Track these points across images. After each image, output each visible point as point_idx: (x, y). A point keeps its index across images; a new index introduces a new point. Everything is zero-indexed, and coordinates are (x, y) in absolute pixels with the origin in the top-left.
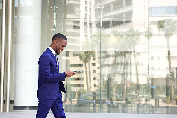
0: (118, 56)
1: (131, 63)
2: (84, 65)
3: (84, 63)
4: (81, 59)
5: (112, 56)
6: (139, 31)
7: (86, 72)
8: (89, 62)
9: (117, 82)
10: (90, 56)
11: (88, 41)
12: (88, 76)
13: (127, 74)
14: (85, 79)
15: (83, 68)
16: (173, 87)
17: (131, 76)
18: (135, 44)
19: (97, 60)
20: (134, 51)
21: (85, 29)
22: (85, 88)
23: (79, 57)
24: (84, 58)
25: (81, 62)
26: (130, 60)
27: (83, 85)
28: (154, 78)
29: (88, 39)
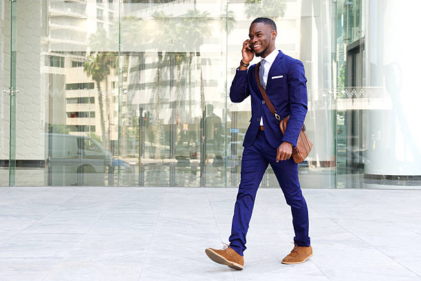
0: (165, 66)
1: (190, 82)
2: (96, 85)
3: (96, 81)
4: (88, 74)
5: (153, 66)
6: (209, 14)
7: (100, 98)
8: (107, 78)
9: (162, 120)
10: (108, 66)
11: (104, 36)
12: (104, 108)
13: (182, 103)
14: (98, 115)
15: (93, 93)
17: (190, 107)
18: (201, 42)
20: (198, 54)
21: (98, 9)
22: (99, 132)
23: (85, 69)
24: (96, 71)
25: (89, 80)
26: (190, 73)
27: (93, 128)
28: (237, 112)
29: (104, 32)
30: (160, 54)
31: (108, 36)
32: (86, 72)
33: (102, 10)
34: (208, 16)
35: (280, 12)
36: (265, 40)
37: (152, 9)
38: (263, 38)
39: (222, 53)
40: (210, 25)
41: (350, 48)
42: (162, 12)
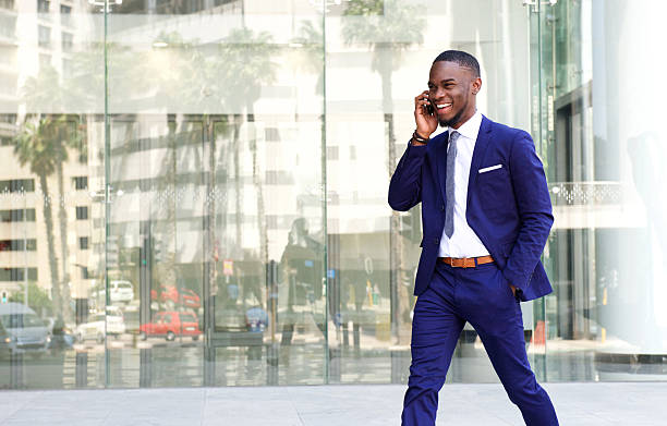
0: (183, 144)
1: (237, 177)
2: (38, 184)
3: (39, 174)
4: (23, 160)
5: (161, 143)
6: (270, 37)
7: (47, 211)
8: (61, 169)
9: (177, 254)
10: (64, 143)
11: (54, 81)
12: (56, 232)
13: (221, 219)
14: (42, 246)
15: (32, 200)
16: (404, 274)
17: (238, 227)
18: (255, 93)
19: (94, 162)
20: (251, 118)
21: (41, 27)
22: (44, 282)
23: (16, 150)
24: (38, 155)
25: (25, 172)
26: (236, 159)
27: (33, 273)
29: (54, 72)
30: (171, 118)
31: (61, 82)
32: (18, 156)
33: (48, 29)
34: (269, 42)
35: (414, 35)
36: (459, 96)
37: (154, 27)
38: (455, 92)
39: (296, 116)
40: (273, 59)
41: (559, 107)
42: (175, 33)
